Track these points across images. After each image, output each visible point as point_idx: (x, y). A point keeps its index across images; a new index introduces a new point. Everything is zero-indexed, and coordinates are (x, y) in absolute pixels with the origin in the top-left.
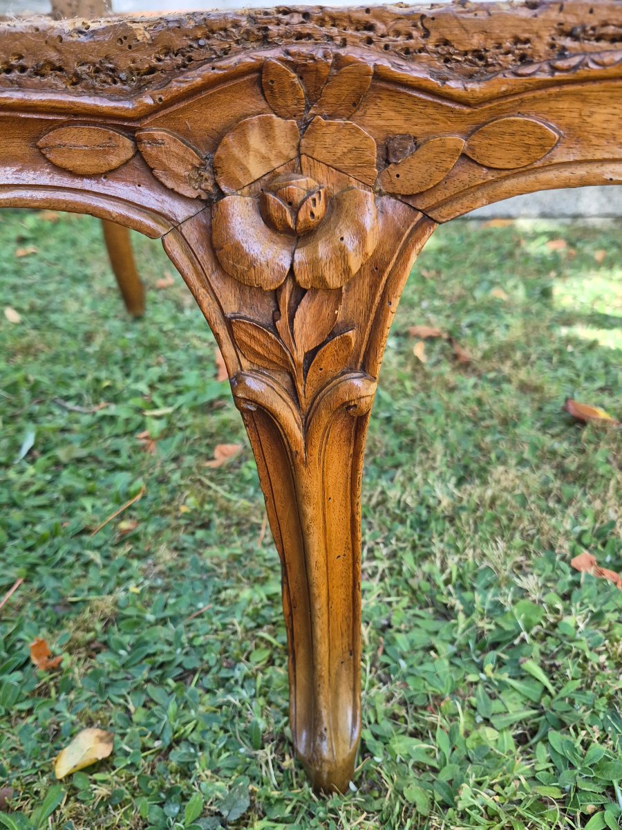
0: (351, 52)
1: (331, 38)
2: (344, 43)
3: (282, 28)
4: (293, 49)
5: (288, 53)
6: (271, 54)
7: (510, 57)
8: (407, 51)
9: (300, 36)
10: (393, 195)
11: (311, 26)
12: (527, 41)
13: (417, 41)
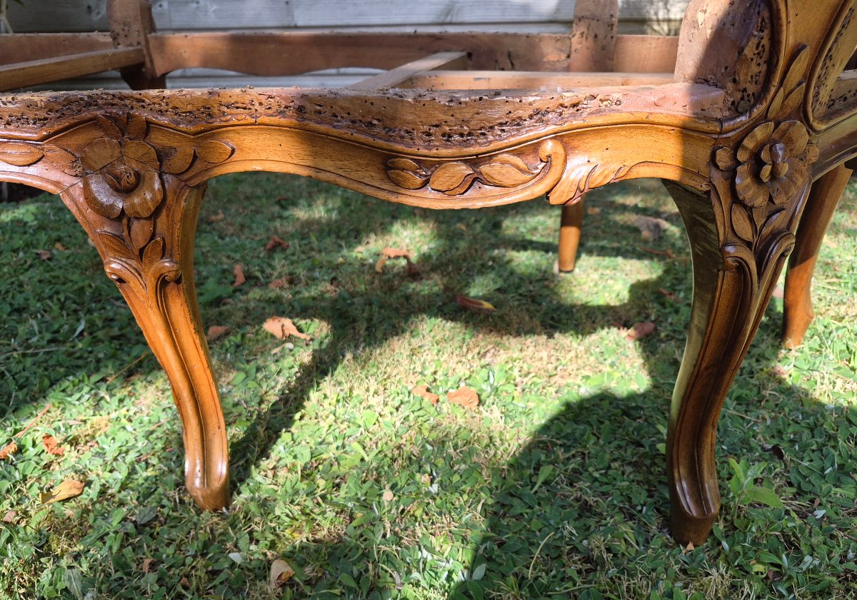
0: (135, 112)
1: (126, 106)
2: (132, 108)
3: (104, 101)
4: (109, 110)
5: (106, 112)
6: (99, 113)
7: (204, 115)
8: (161, 111)
9: (113, 105)
10: (170, 174)
11: (116, 101)
12: (209, 108)
13: (164, 107)
